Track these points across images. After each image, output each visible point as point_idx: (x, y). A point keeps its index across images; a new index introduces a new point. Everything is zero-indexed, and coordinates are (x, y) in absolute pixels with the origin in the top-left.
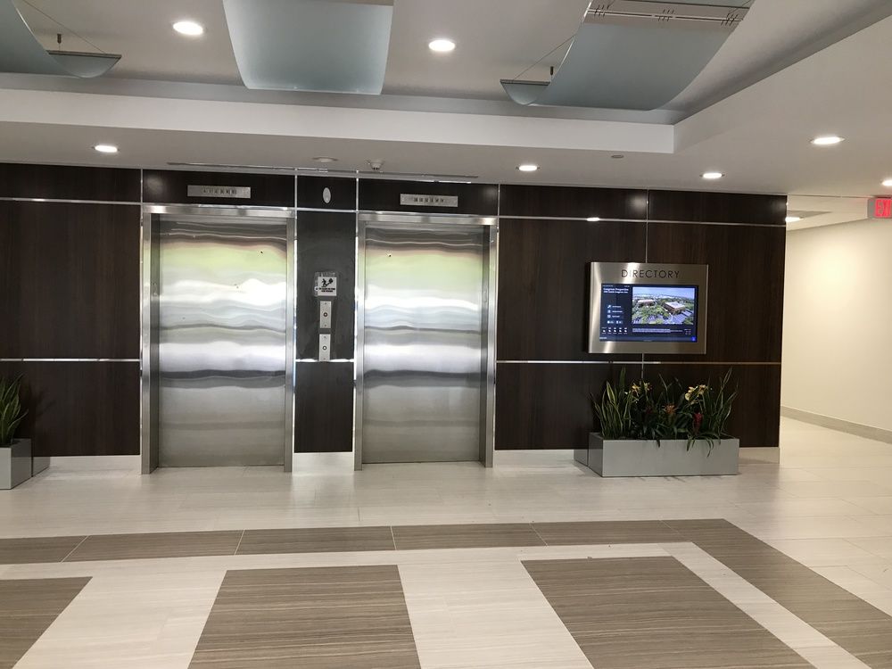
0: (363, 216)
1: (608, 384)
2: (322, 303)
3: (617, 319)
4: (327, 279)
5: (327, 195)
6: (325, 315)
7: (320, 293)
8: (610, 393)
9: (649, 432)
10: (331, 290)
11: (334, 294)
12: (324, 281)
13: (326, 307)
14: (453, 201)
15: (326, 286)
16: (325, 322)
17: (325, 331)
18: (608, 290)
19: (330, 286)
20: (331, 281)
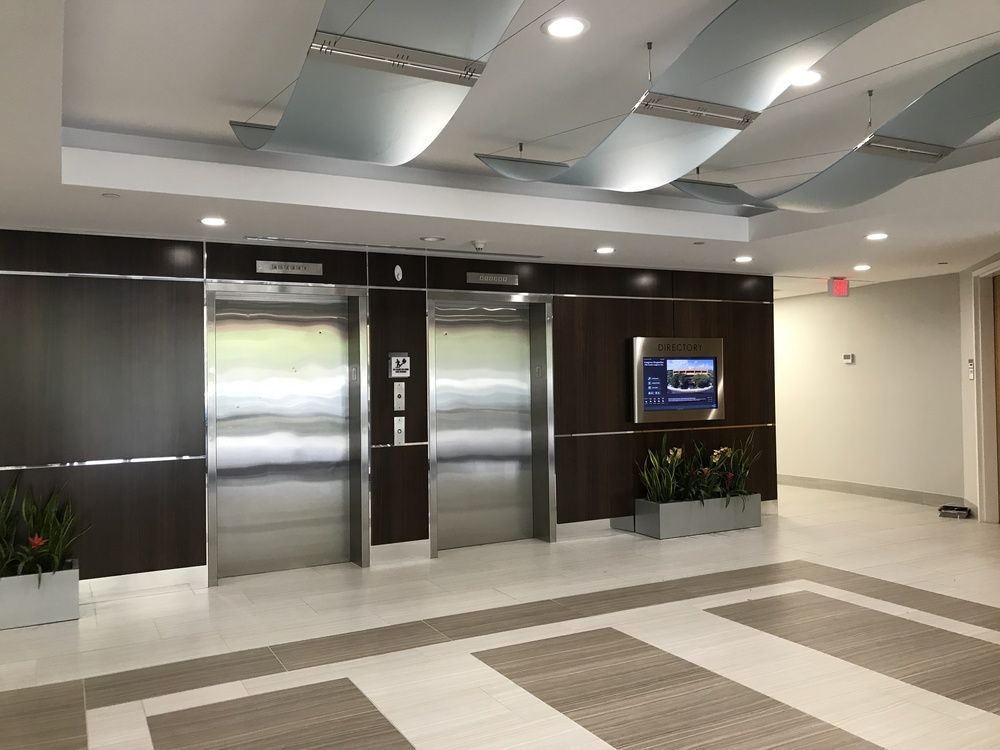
1: (650, 452)
2: (396, 384)
3: (656, 390)
4: (401, 359)
5: (398, 272)
6: (399, 396)
7: (394, 374)
8: (654, 460)
10: (404, 371)
11: (407, 374)
12: (398, 362)
13: (399, 389)
15: (400, 366)
16: (399, 404)
17: (399, 414)
18: (648, 364)
19: (403, 367)
20: (404, 361)
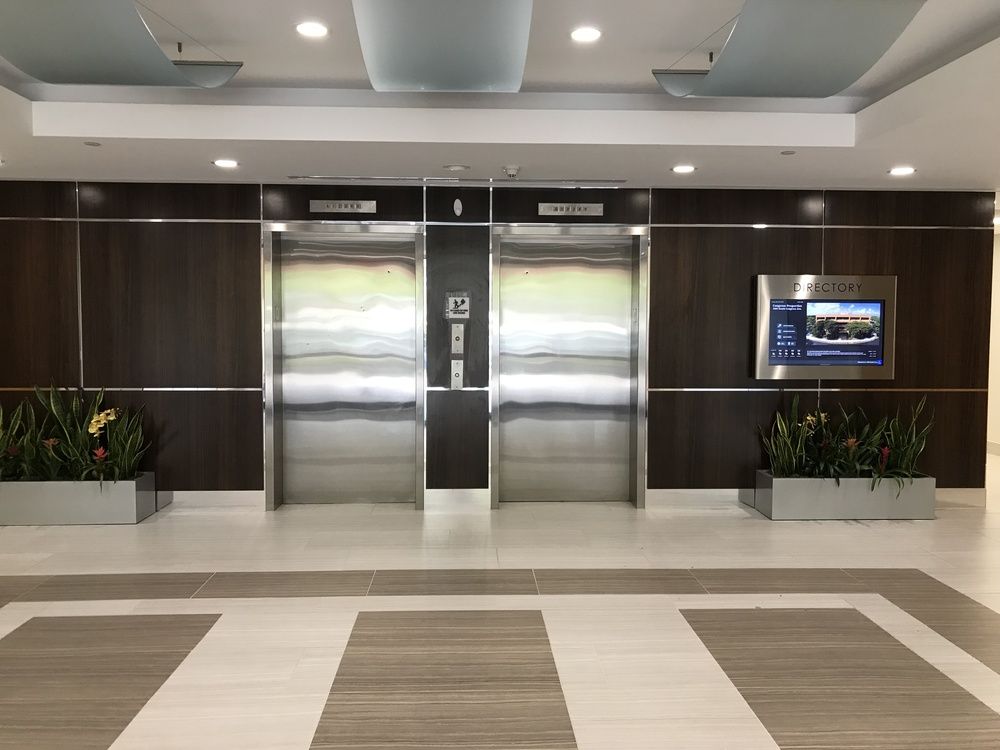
0: (497, 229)
1: (778, 415)
2: (454, 326)
3: (788, 340)
4: (459, 300)
5: (458, 207)
6: (457, 339)
7: (451, 315)
8: (781, 425)
9: (826, 468)
10: (463, 312)
11: (467, 316)
12: (456, 302)
13: (458, 331)
14: (597, 209)
15: (458, 307)
16: (457, 346)
17: (457, 357)
18: (778, 307)
19: (462, 308)
20: (463, 302)
